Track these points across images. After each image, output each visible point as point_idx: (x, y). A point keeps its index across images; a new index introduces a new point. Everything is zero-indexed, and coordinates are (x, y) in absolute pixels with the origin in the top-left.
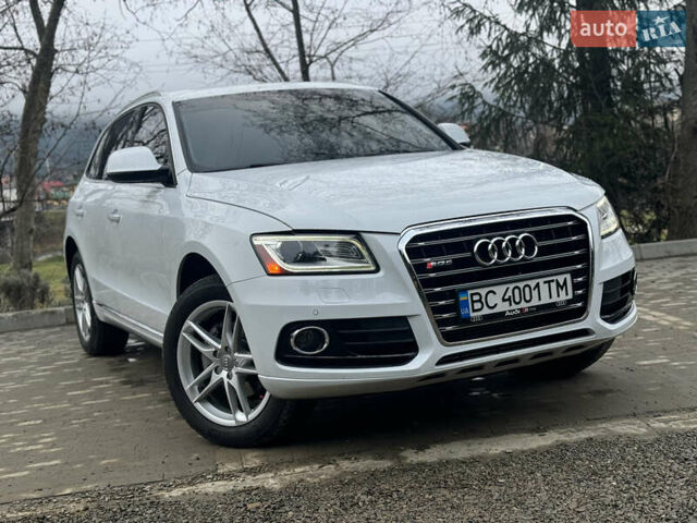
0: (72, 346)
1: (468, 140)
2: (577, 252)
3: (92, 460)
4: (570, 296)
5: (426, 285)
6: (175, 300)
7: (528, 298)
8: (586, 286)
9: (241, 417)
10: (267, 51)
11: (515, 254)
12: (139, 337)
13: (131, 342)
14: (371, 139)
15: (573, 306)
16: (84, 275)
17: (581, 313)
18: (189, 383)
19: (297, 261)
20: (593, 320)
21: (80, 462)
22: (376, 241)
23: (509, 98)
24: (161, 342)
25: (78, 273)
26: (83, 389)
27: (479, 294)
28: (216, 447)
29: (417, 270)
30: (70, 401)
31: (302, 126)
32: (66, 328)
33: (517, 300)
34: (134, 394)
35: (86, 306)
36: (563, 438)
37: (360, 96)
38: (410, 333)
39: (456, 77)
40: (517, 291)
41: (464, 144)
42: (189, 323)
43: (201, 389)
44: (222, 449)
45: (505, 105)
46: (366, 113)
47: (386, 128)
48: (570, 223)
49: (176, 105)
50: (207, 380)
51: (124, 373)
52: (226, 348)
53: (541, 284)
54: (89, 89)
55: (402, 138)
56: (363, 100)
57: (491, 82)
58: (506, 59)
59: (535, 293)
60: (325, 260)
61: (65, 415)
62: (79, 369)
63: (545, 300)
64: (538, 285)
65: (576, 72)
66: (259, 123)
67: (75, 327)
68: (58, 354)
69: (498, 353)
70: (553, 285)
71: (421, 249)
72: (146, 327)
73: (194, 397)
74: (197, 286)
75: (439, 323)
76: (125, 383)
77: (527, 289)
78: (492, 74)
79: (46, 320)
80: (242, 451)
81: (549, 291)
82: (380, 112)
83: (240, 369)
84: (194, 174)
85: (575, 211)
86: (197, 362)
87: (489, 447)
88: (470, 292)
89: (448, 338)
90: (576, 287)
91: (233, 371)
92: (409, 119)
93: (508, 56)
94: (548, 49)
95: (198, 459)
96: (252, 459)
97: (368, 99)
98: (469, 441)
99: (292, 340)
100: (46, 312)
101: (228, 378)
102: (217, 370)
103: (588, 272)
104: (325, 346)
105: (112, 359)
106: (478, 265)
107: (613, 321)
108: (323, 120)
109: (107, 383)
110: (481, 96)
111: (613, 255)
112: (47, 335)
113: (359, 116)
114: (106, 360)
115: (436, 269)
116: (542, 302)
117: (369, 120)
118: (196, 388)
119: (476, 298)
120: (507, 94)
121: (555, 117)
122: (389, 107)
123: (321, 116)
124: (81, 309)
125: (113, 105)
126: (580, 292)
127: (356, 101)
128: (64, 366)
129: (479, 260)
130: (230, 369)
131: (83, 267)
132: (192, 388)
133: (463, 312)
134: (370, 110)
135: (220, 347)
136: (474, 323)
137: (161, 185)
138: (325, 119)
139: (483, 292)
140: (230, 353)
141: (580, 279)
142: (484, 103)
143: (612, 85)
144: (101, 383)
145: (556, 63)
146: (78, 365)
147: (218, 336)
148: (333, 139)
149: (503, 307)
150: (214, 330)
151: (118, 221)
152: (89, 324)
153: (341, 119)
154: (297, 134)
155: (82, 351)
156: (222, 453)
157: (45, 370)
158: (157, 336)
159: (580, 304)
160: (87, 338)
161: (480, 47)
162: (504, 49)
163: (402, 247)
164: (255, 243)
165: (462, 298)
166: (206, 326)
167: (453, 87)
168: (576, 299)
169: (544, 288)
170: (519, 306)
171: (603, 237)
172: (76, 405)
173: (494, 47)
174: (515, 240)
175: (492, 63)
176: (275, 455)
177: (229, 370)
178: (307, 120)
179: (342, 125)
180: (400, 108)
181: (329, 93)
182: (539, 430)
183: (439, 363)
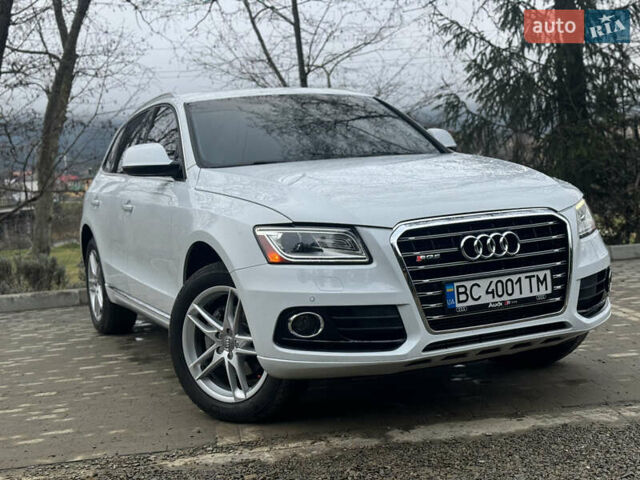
0: (84, 325)
1: (454, 144)
2: (557, 250)
3: (101, 430)
4: (549, 291)
5: (416, 276)
6: (181, 284)
7: (510, 291)
8: (565, 282)
9: (240, 394)
10: (269, 59)
11: (499, 250)
12: (147, 319)
13: (139, 323)
14: (364, 141)
15: (552, 300)
16: (98, 260)
17: (558, 307)
18: (192, 361)
19: (295, 251)
20: (570, 313)
21: (91, 432)
22: (370, 235)
23: (491, 108)
24: (168, 323)
25: (92, 258)
26: (94, 364)
27: (463, 286)
28: (216, 421)
29: (408, 262)
30: (82, 374)
31: (301, 128)
32: (80, 308)
33: (500, 293)
34: (141, 370)
35: (99, 288)
36: (540, 423)
37: (355, 101)
38: (399, 321)
39: (442, 88)
40: (499, 285)
41: (451, 148)
42: (194, 306)
43: (203, 368)
44: (221, 423)
45: (487, 114)
46: (360, 118)
47: (378, 131)
48: (551, 223)
49: (187, 106)
50: (209, 359)
51: (131, 351)
52: (228, 330)
53: (523, 279)
54: (107, 91)
55: (392, 141)
56: (357, 105)
57: (475, 93)
58: (489, 72)
59: (517, 287)
60: (322, 251)
61: (78, 388)
62: (91, 346)
63: (526, 294)
64: (519, 280)
65: (554, 86)
66: (262, 124)
67: (88, 308)
68: (72, 331)
69: (480, 341)
70: (534, 280)
71: (411, 243)
72: (153, 309)
73: (197, 375)
74: (202, 273)
75: (427, 313)
76: (132, 360)
77: (509, 283)
78: (476, 86)
79: (62, 300)
80: (240, 426)
81: (530, 285)
82: (373, 117)
83: (240, 350)
84: (203, 170)
85: (556, 212)
86: (201, 341)
87: (469, 429)
88: (456, 284)
89: (434, 326)
90: (555, 282)
91: (234, 352)
92: (400, 123)
93: (492, 69)
94: (529, 64)
95: (199, 432)
96: (250, 433)
97: (361, 104)
98: (452, 424)
99: (290, 325)
100: (63, 293)
101: (229, 358)
102: (219, 350)
103: (566, 269)
104: (320, 330)
105: (121, 338)
106: (464, 259)
107: (589, 315)
108: (320, 123)
109: (117, 359)
110: (465, 106)
111: (590, 254)
112: (63, 313)
113: (353, 120)
114: (116, 338)
115: (425, 262)
116: (523, 296)
117: (362, 124)
118: (199, 366)
119: (462, 290)
120: (489, 104)
121: (534, 126)
122: (382, 113)
123: (318, 119)
124: (93, 291)
125: (128, 106)
126: (559, 287)
127: (351, 106)
128: (77, 343)
129: (465, 254)
130: (230, 349)
131: (97, 252)
132: (195, 366)
133: (450, 303)
134: (363, 114)
135: (222, 329)
136: (460, 313)
137: (172, 179)
138: (323, 122)
139: (468, 284)
140: (231, 335)
141: (559, 275)
142: (468, 112)
143: (587, 99)
144: (111, 359)
145: (536, 77)
146: (89, 342)
147: (220, 319)
148: (329, 140)
149: (486, 299)
150: (217, 313)
151: (131, 211)
152: (101, 305)
153: (336, 122)
154: (296, 135)
155: (94, 330)
156: (221, 427)
157: (60, 346)
158: (164, 318)
159: (558, 299)
160: (99, 318)
161: (464, 61)
162: (487, 64)
163: (394, 241)
164: (258, 233)
165: (449, 290)
166: (209, 309)
167: (440, 97)
168: (554, 294)
169: (525, 283)
170: (502, 299)
171: (581, 237)
172: (87, 379)
173: (478, 61)
174: (499, 237)
175: (476, 75)
176: (270, 431)
177: (230, 351)
178: (305, 122)
179: (338, 128)
180: (392, 114)
181: (326, 98)
182: (517, 415)
183: (425, 350)
